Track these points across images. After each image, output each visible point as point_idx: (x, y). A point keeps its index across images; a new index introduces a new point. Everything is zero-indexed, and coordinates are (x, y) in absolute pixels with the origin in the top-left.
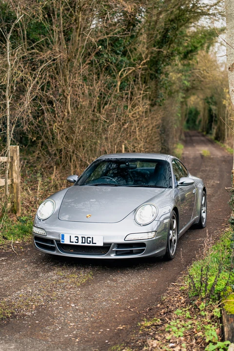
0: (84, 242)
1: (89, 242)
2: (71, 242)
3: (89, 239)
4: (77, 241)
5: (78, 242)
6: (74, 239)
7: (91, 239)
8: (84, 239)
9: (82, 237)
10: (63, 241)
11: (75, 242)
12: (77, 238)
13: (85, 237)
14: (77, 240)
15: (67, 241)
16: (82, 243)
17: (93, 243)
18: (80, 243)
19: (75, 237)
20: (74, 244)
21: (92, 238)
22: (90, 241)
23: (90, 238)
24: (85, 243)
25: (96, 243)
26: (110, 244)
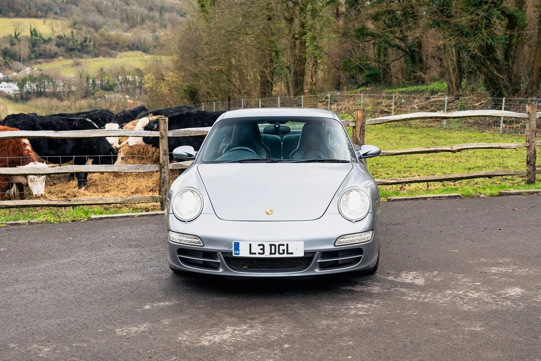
0: (273, 252)
1: (281, 252)
2: (251, 253)
3: (281, 248)
4: (262, 252)
6: (256, 249)
7: (285, 248)
8: (273, 247)
9: (271, 245)
10: (238, 252)
11: (259, 253)
12: (262, 247)
13: (275, 245)
14: (263, 249)
15: (244, 253)
16: (271, 253)
17: (288, 253)
18: (267, 255)
19: (259, 245)
20: (257, 256)
21: (287, 245)
22: (283, 250)
23: (283, 245)
24: (275, 253)
25: (292, 253)
26: (314, 253)
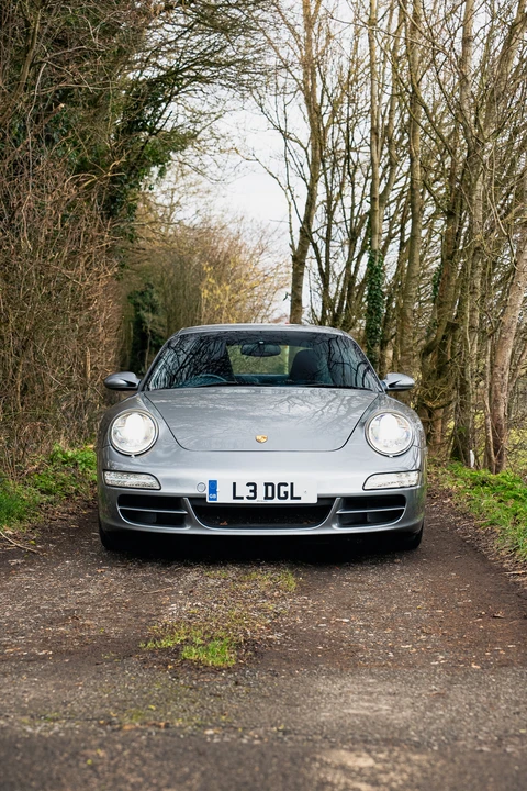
0: (270, 495)
1: (282, 495)
2: (235, 497)
3: (283, 489)
4: (252, 495)
5: (254, 498)
6: (243, 491)
7: (288, 489)
8: (270, 488)
9: (267, 485)
10: (214, 496)
11: (248, 498)
12: (252, 488)
13: (273, 485)
14: (254, 491)
15: (224, 497)
16: (267, 497)
17: (292, 498)
18: (260, 499)
19: (248, 485)
20: (246, 501)
21: (292, 484)
22: (286, 493)
23: (286, 485)
24: (273, 498)
25: (299, 498)
26: (332, 499)
